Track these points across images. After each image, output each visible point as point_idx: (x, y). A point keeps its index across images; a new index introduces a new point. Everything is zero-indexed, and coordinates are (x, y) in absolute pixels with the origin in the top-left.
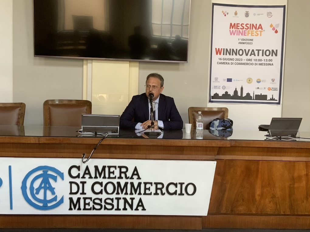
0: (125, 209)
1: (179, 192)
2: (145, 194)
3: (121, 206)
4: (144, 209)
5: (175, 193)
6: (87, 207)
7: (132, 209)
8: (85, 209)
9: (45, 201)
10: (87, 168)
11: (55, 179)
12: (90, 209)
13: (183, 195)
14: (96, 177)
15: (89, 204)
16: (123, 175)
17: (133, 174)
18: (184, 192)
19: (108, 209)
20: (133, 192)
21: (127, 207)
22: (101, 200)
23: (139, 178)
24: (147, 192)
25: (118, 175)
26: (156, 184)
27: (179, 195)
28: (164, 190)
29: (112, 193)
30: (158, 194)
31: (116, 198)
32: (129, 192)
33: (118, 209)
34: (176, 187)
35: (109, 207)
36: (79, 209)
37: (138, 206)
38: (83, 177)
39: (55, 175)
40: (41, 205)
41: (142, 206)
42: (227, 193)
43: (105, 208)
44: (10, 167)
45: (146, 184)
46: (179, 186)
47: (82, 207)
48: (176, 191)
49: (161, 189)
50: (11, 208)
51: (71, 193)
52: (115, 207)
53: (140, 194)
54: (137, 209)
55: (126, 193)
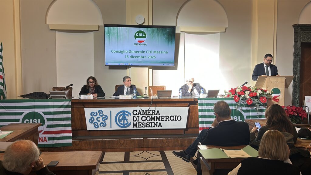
0: (154, 127)
1: (175, 119)
2: (162, 120)
3: (153, 126)
4: (161, 127)
5: (173, 120)
6: (140, 126)
7: (157, 126)
8: (139, 127)
9: (124, 124)
10: (140, 111)
11: (128, 115)
12: (141, 127)
13: (176, 120)
14: (143, 114)
15: (140, 125)
16: (153, 113)
17: (157, 113)
18: (177, 119)
19: (148, 127)
20: (157, 120)
21: (155, 126)
22: (145, 123)
23: (159, 114)
24: (163, 120)
25: (151, 113)
26: (166, 116)
27: (175, 120)
28: (169, 119)
29: (149, 120)
30: (167, 120)
31: (151, 122)
32: (156, 120)
33: (151, 127)
34: (174, 117)
35: (148, 126)
36: (137, 127)
37: (159, 125)
38: (138, 115)
39: (128, 114)
40: (122, 126)
41: (161, 125)
42: (193, 120)
43: (147, 127)
44: (111, 111)
45: (162, 116)
46: (175, 117)
47: (138, 126)
48: (174, 119)
49: (168, 118)
50: (111, 127)
51: (134, 121)
52: (151, 126)
53: (160, 120)
54: (159, 127)
55: (155, 121)
